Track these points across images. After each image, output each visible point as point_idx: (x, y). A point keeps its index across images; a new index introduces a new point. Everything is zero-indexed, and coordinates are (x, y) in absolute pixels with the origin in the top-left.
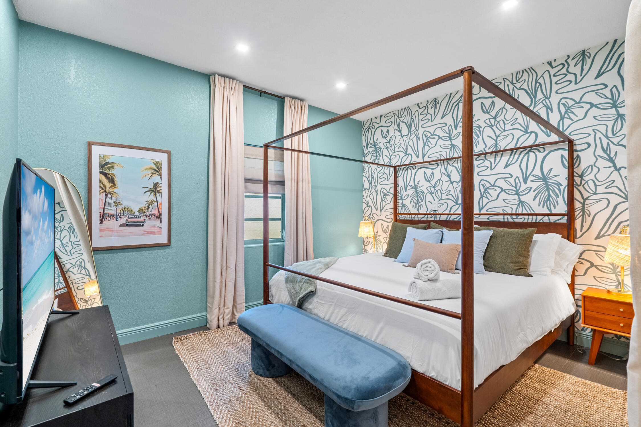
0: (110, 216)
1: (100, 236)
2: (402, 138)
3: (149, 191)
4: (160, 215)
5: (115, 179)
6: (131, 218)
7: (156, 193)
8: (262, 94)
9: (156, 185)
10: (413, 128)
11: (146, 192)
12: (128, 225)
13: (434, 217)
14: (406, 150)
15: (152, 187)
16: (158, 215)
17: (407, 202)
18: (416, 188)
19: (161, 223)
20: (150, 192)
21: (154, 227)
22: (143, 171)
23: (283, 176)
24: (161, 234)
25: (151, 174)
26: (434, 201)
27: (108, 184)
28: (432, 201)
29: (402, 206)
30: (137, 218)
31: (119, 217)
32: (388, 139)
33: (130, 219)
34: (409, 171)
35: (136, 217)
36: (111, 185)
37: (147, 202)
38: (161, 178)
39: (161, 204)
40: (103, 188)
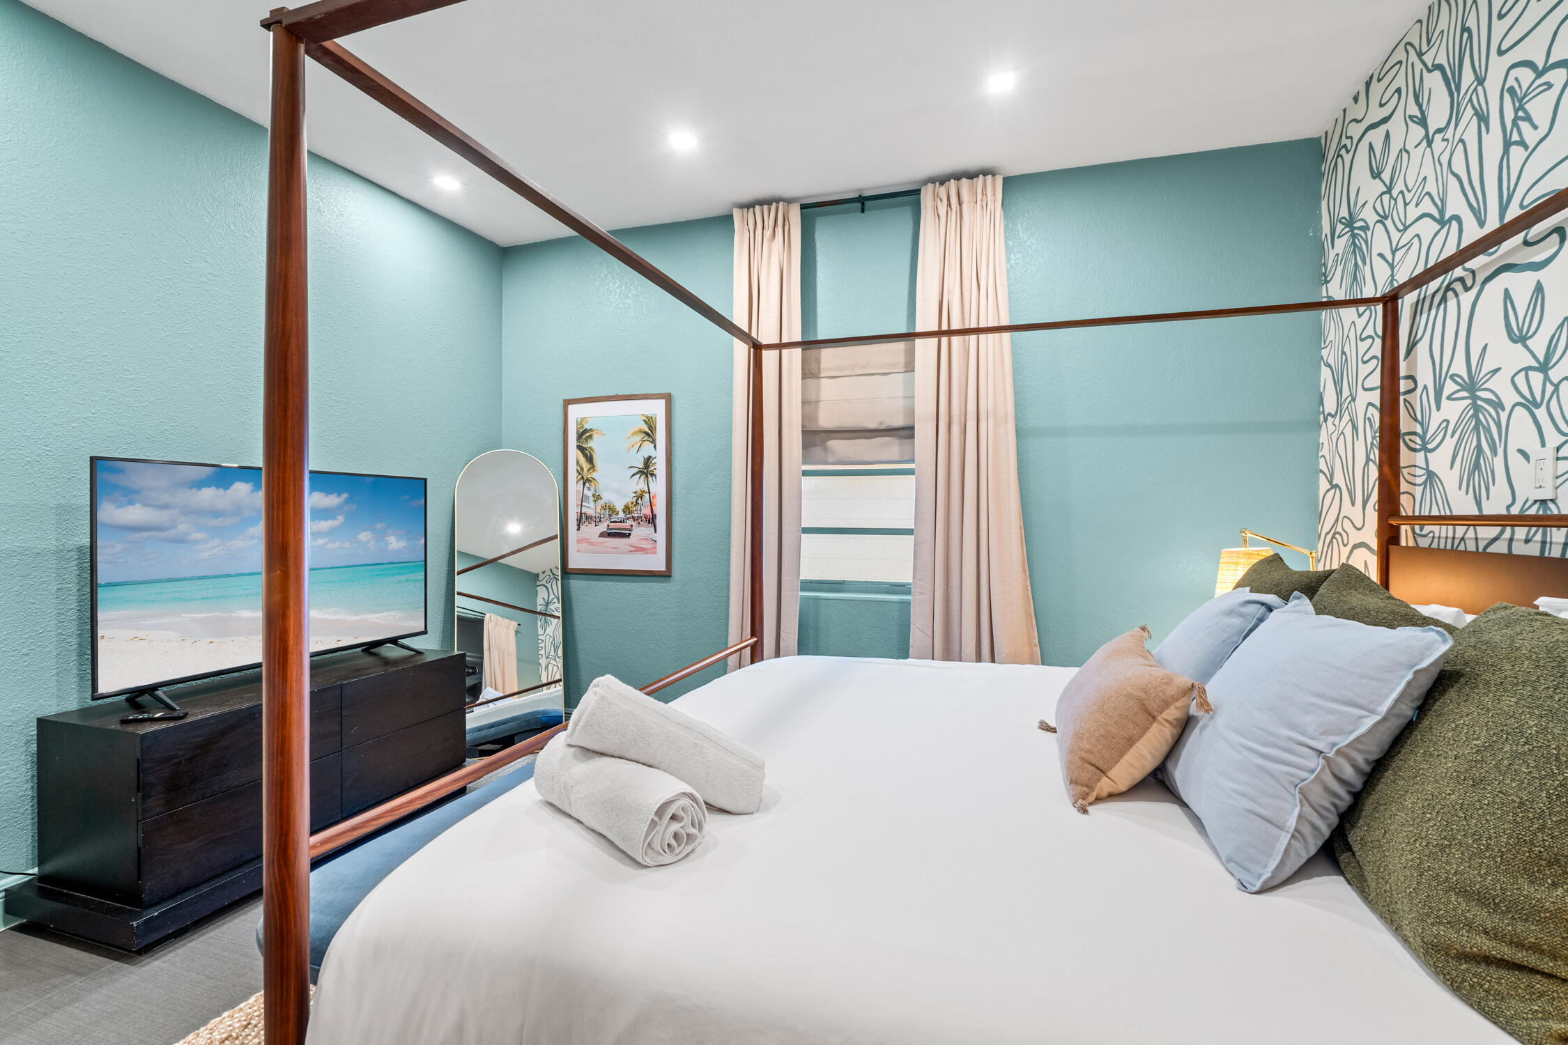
0: (589, 518)
1: (578, 551)
2: (1428, 150)
3: (637, 473)
4: (654, 516)
5: (594, 456)
6: (613, 522)
7: (647, 477)
8: (867, 203)
9: (648, 461)
10: (1468, 77)
11: (634, 475)
12: (610, 535)
13: (1538, 537)
14: (1442, 200)
15: (641, 465)
16: (651, 517)
17: (1439, 461)
18: (1471, 387)
19: (656, 532)
20: (639, 475)
21: (646, 539)
22: (629, 437)
23: (911, 412)
24: (655, 553)
25: (640, 442)
26: (1543, 445)
27: (586, 466)
28: (1533, 447)
29: (1425, 483)
30: (621, 522)
31: (598, 520)
32: (1386, 176)
33: (612, 524)
34: (1452, 303)
35: (619, 520)
36: (589, 466)
37: (635, 492)
38: (655, 447)
39: (654, 497)
40: (580, 472)
